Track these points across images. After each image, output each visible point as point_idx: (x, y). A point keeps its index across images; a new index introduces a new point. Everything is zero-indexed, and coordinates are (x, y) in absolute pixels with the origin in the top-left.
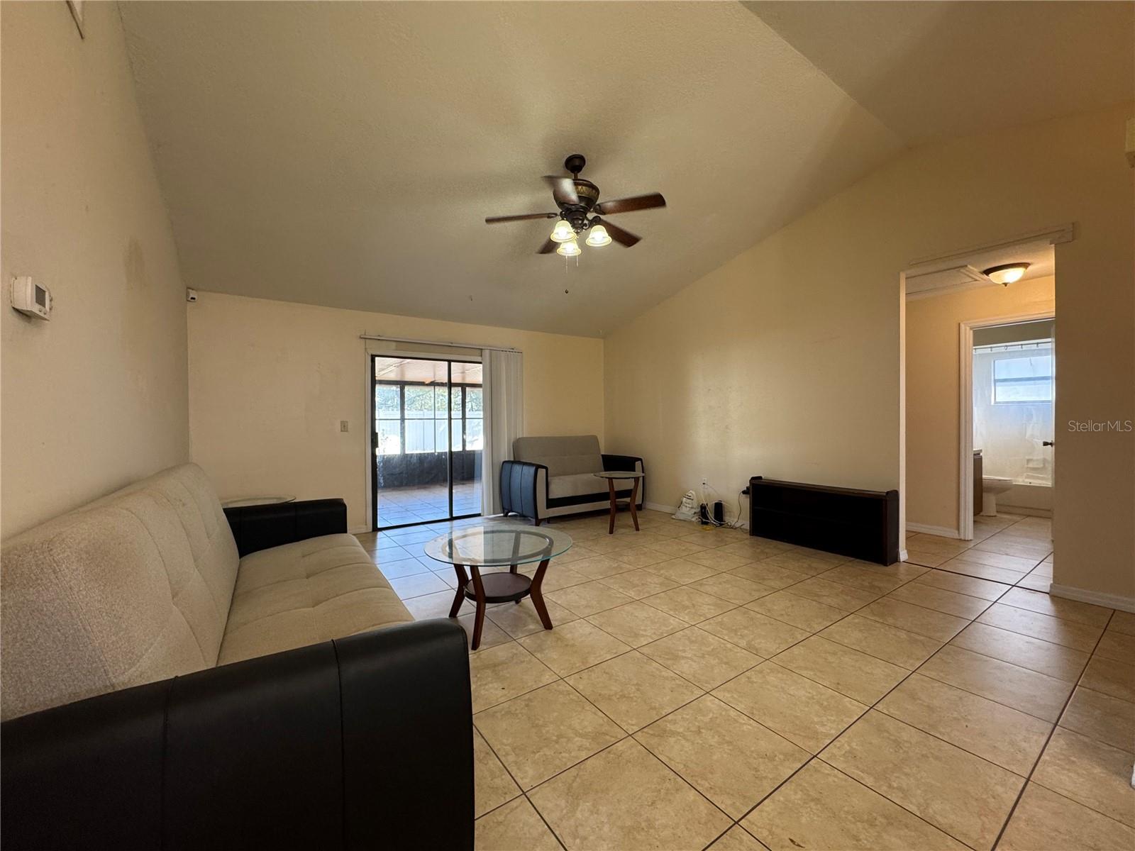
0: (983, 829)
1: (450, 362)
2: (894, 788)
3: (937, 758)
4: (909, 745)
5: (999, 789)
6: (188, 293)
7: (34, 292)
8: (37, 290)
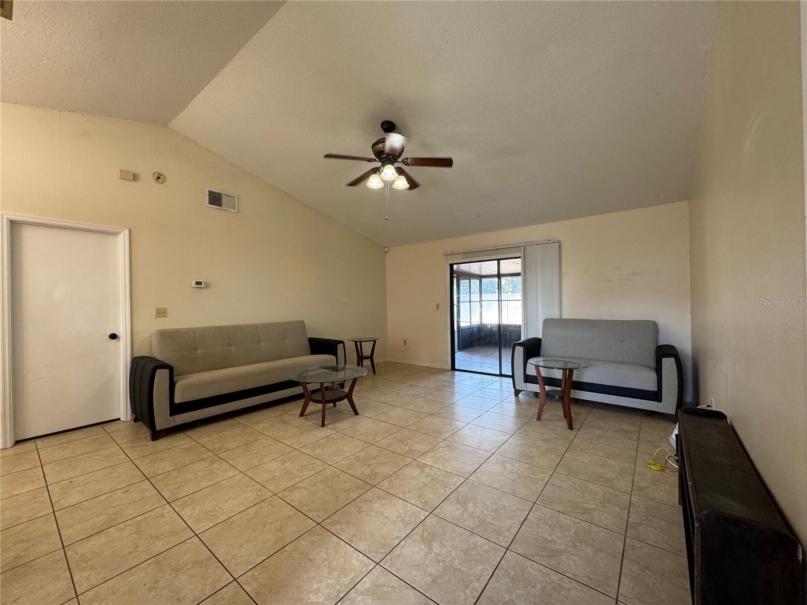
0: (76, 553)
1: (499, 260)
2: (127, 526)
3: (131, 553)
4: (150, 543)
5: (86, 574)
6: (384, 250)
7: (195, 283)
8: (196, 282)
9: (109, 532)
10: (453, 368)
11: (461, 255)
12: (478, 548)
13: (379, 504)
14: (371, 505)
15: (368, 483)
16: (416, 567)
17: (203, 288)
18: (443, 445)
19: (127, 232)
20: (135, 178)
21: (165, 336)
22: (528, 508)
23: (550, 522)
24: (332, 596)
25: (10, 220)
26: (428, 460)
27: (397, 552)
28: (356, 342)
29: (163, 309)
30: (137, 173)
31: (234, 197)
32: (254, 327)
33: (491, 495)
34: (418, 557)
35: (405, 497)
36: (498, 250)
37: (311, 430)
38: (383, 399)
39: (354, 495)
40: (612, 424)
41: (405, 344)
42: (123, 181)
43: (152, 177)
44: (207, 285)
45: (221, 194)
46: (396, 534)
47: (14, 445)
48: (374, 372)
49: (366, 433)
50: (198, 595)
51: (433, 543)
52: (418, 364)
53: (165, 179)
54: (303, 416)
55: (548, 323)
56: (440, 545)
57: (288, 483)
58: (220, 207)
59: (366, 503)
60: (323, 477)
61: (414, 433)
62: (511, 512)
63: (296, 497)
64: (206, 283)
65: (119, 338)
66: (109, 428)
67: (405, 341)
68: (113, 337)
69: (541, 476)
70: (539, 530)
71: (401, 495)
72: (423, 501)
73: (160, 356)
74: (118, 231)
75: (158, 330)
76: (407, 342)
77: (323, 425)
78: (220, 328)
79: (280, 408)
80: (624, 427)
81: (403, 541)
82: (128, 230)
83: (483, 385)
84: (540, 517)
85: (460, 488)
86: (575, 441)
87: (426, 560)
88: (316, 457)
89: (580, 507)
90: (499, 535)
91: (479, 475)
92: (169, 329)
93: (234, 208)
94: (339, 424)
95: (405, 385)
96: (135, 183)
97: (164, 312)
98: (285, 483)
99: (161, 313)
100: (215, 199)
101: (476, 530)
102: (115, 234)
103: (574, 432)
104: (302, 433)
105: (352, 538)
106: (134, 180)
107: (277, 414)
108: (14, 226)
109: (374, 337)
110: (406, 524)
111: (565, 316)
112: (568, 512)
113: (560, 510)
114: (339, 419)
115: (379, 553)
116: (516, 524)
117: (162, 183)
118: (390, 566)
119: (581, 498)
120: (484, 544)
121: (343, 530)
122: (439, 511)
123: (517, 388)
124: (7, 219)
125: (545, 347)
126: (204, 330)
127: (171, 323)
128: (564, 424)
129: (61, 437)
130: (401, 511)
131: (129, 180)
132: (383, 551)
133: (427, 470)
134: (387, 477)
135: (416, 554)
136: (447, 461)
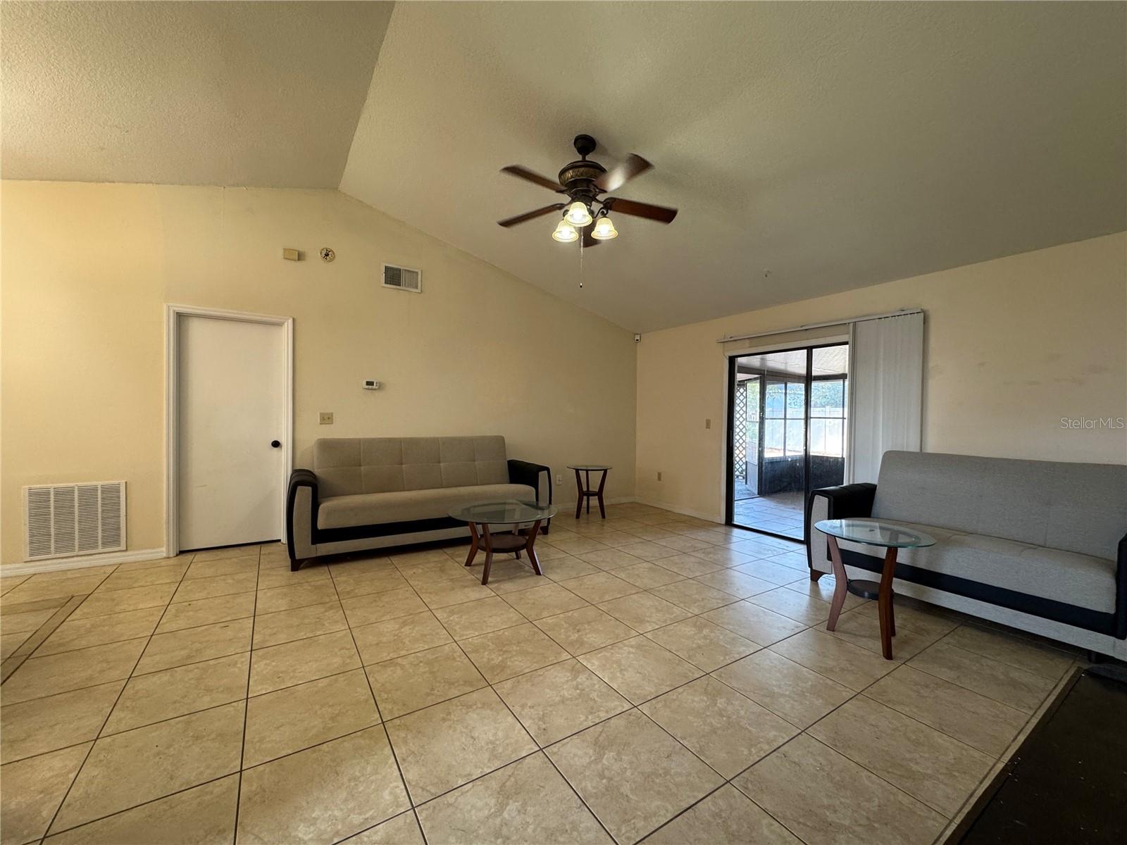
0: (135, 687)
1: (809, 349)
3: (175, 702)
4: (200, 695)
5: (123, 715)
6: (634, 338)
7: (365, 383)
8: (367, 382)
9: (176, 671)
10: (729, 522)
11: (747, 341)
12: (575, 834)
13: (478, 714)
14: (467, 713)
15: (484, 679)
16: (459, 833)
17: (375, 389)
18: (633, 643)
19: (290, 321)
20: (301, 257)
21: (327, 446)
22: (709, 787)
23: (734, 827)
24: (324, 837)
25: (177, 313)
26: (593, 663)
27: (450, 798)
28: (577, 471)
29: (327, 414)
30: (303, 250)
31: (417, 273)
32: (434, 441)
33: (657, 745)
34: (474, 817)
35: (520, 714)
36: (807, 332)
37: (466, 587)
38: (592, 557)
39: (454, 692)
40: (990, 663)
41: (659, 479)
42: (288, 262)
43: (319, 254)
44: (381, 386)
45: (400, 270)
46: (468, 769)
47: (177, 555)
48: (603, 516)
49: (534, 604)
50: (192, 778)
51: (511, 801)
52: (677, 511)
53: (335, 257)
54: (470, 565)
55: (890, 457)
56: (519, 808)
57: (389, 654)
58: (398, 287)
59: (461, 709)
60: (434, 657)
61: (601, 615)
62: (671, 786)
63: (382, 678)
64: (380, 383)
65: (281, 447)
66: (266, 549)
67: (659, 475)
68: (276, 444)
69: (772, 734)
70: (705, 836)
71: (516, 710)
72: (544, 726)
73: (319, 470)
74: (282, 321)
75: (318, 440)
76: (662, 475)
77: (485, 582)
78: (390, 440)
79: (449, 551)
80: (1015, 675)
81: (470, 785)
82: (292, 319)
83: (765, 554)
84: (721, 811)
85: (612, 721)
86: (882, 682)
87: (482, 827)
88: (445, 625)
89: (816, 815)
90: (625, 821)
91: (660, 705)
92: (330, 439)
93: (417, 288)
94: (505, 585)
95: (637, 540)
96: (299, 263)
97: (329, 418)
98: (385, 654)
99: (327, 419)
100: (393, 277)
101: (592, 800)
102: (280, 325)
103: (892, 665)
104: (453, 589)
105: (407, 757)
106: (299, 260)
107: (442, 559)
108: (181, 319)
109: (605, 464)
110: (494, 756)
111: (931, 448)
112: (784, 818)
113: (770, 808)
114: (511, 577)
115: (427, 791)
116: (667, 811)
117: (331, 260)
118: (426, 819)
119: (829, 797)
120: (588, 830)
121: (405, 742)
122: (555, 750)
123: (814, 568)
124: (174, 311)
125: (882, 501)
126: (371, 443)
127: (337, 431)
128: (878, 645)
129: (219, 552)
130: (500, 734)
131: (293, 260)
132: (433, 791)
133: (582, 678)
134: (517, 675)
135: (473, 812)
136: (621, 670)
